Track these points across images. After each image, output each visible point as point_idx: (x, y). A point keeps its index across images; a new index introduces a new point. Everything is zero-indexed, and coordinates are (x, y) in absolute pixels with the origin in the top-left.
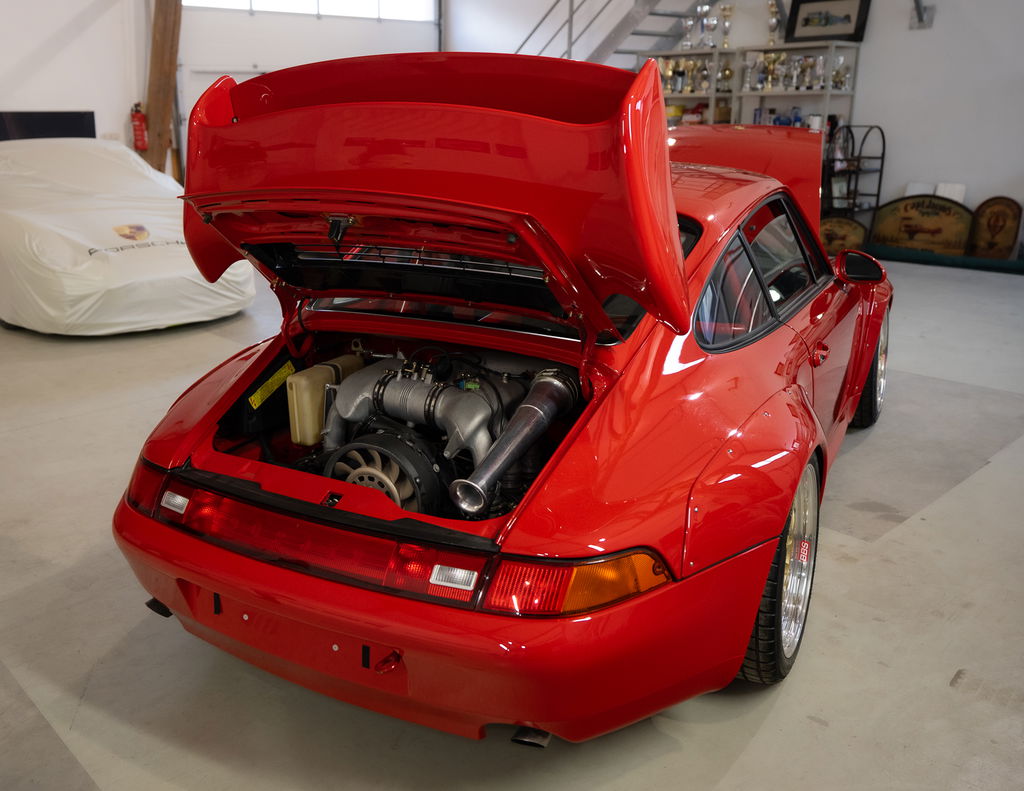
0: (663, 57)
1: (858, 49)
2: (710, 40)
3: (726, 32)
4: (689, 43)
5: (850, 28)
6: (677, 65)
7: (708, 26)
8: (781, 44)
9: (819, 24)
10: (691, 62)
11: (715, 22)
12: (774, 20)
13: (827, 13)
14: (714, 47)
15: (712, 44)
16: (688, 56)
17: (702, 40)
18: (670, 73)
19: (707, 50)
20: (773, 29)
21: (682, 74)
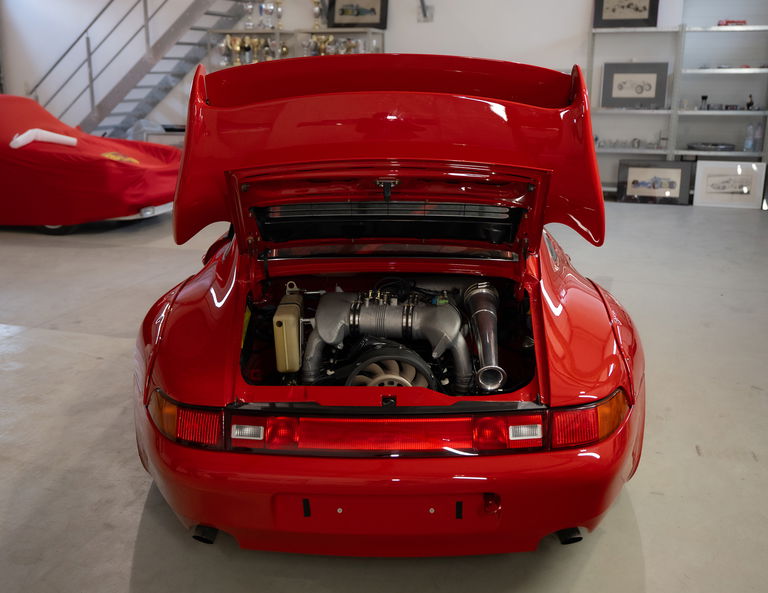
0: (231, 34)
1: (383, 35)
2: (269, 23)
3: (279, 16)
4: (251, 24)
5: (376, 19)
6: (243, 42)
7: (267, 11)
8: (324, 28)
9: (353, 14)
10: (256, 40)
11: (272, 8)
12: (317, 9)
13: (357, 6)
14: (273, 28)
15: (271, 26)
16: (251, 35)
17: (261, 22)
18: (238, 48)
19: (268, 30)
20: (317, 16)
21: (248, 49)
